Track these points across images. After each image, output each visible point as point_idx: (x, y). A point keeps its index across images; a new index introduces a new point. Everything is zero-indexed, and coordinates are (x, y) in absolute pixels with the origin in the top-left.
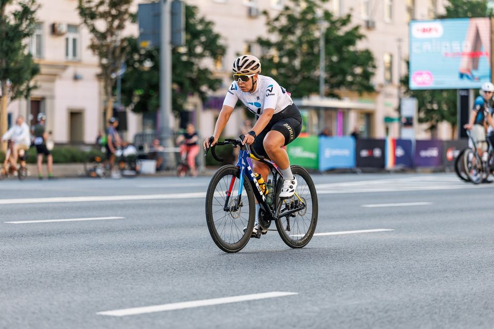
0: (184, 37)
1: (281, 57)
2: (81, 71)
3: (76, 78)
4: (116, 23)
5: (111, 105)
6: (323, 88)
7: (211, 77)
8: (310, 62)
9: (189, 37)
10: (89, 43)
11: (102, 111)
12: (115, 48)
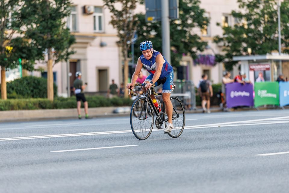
0: (179, 12)
1: (249, 25)
2: (105, 40)
3: (102, 45)
4: (129, 4)
5: (127, 64)
6: (281, 46)
7: (200, 41)
8: (271, 27)
9: (182, 13)
10: (110, 19)
11: (121, 68)
12: (129, 22)
